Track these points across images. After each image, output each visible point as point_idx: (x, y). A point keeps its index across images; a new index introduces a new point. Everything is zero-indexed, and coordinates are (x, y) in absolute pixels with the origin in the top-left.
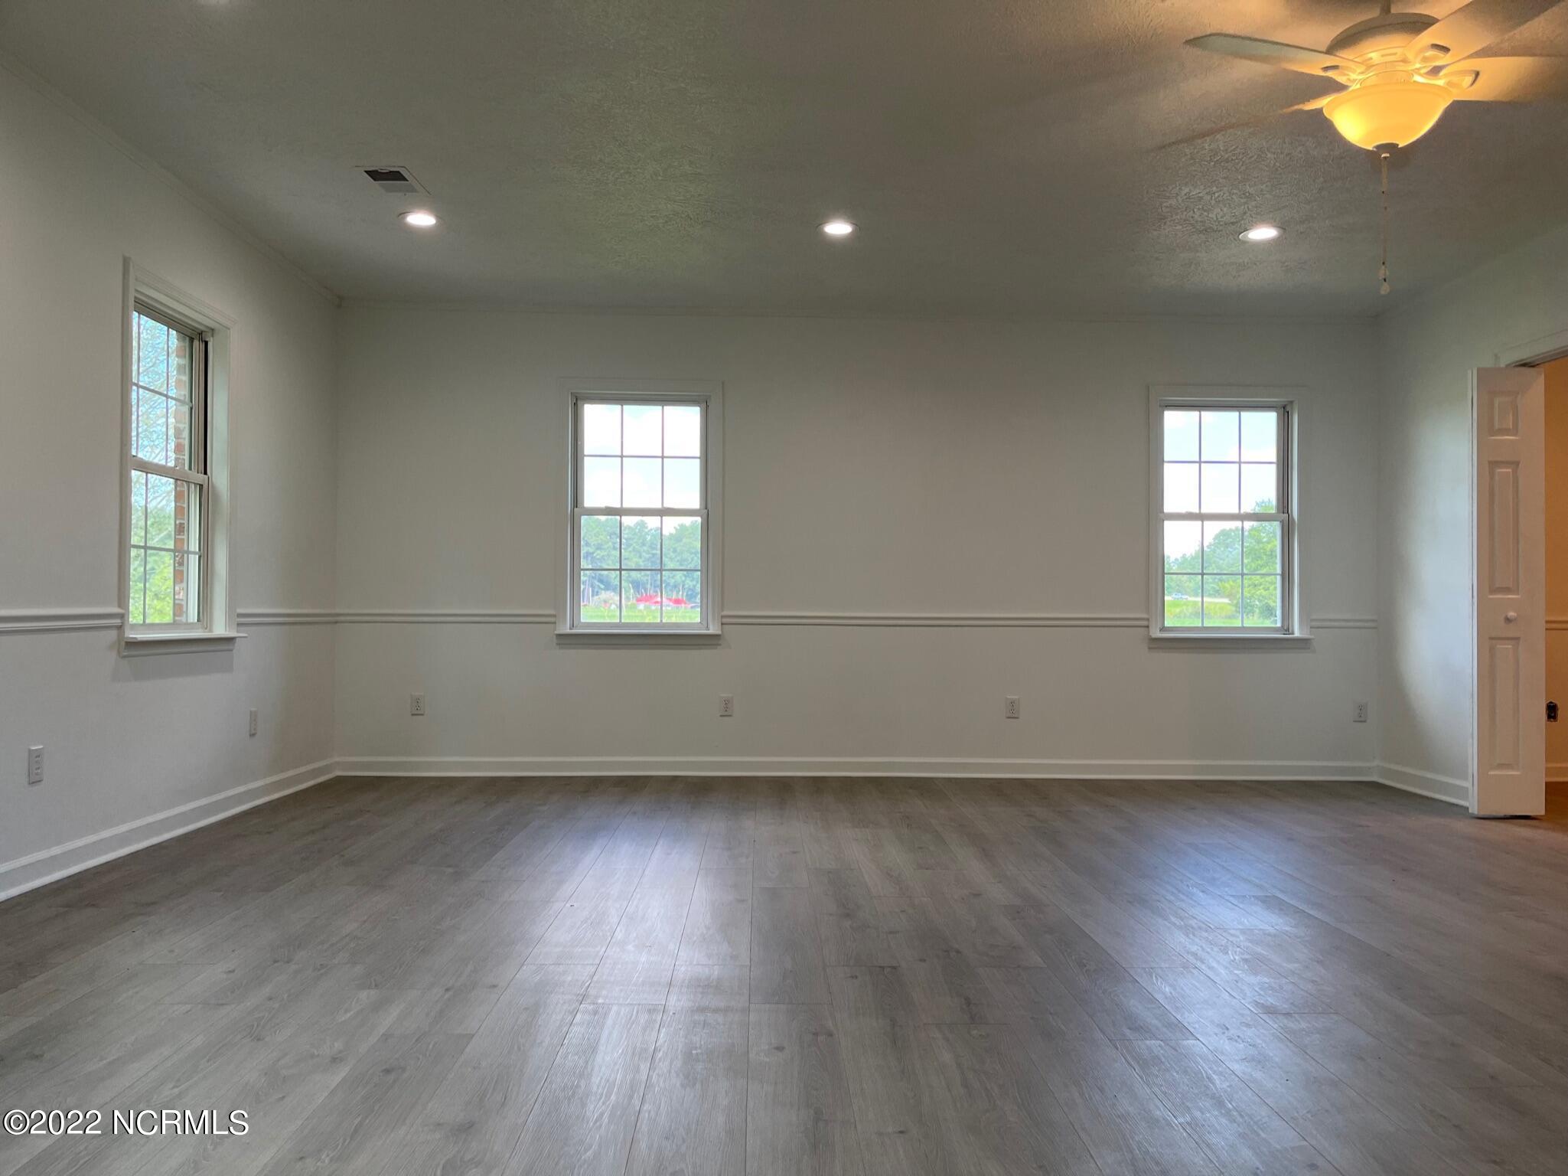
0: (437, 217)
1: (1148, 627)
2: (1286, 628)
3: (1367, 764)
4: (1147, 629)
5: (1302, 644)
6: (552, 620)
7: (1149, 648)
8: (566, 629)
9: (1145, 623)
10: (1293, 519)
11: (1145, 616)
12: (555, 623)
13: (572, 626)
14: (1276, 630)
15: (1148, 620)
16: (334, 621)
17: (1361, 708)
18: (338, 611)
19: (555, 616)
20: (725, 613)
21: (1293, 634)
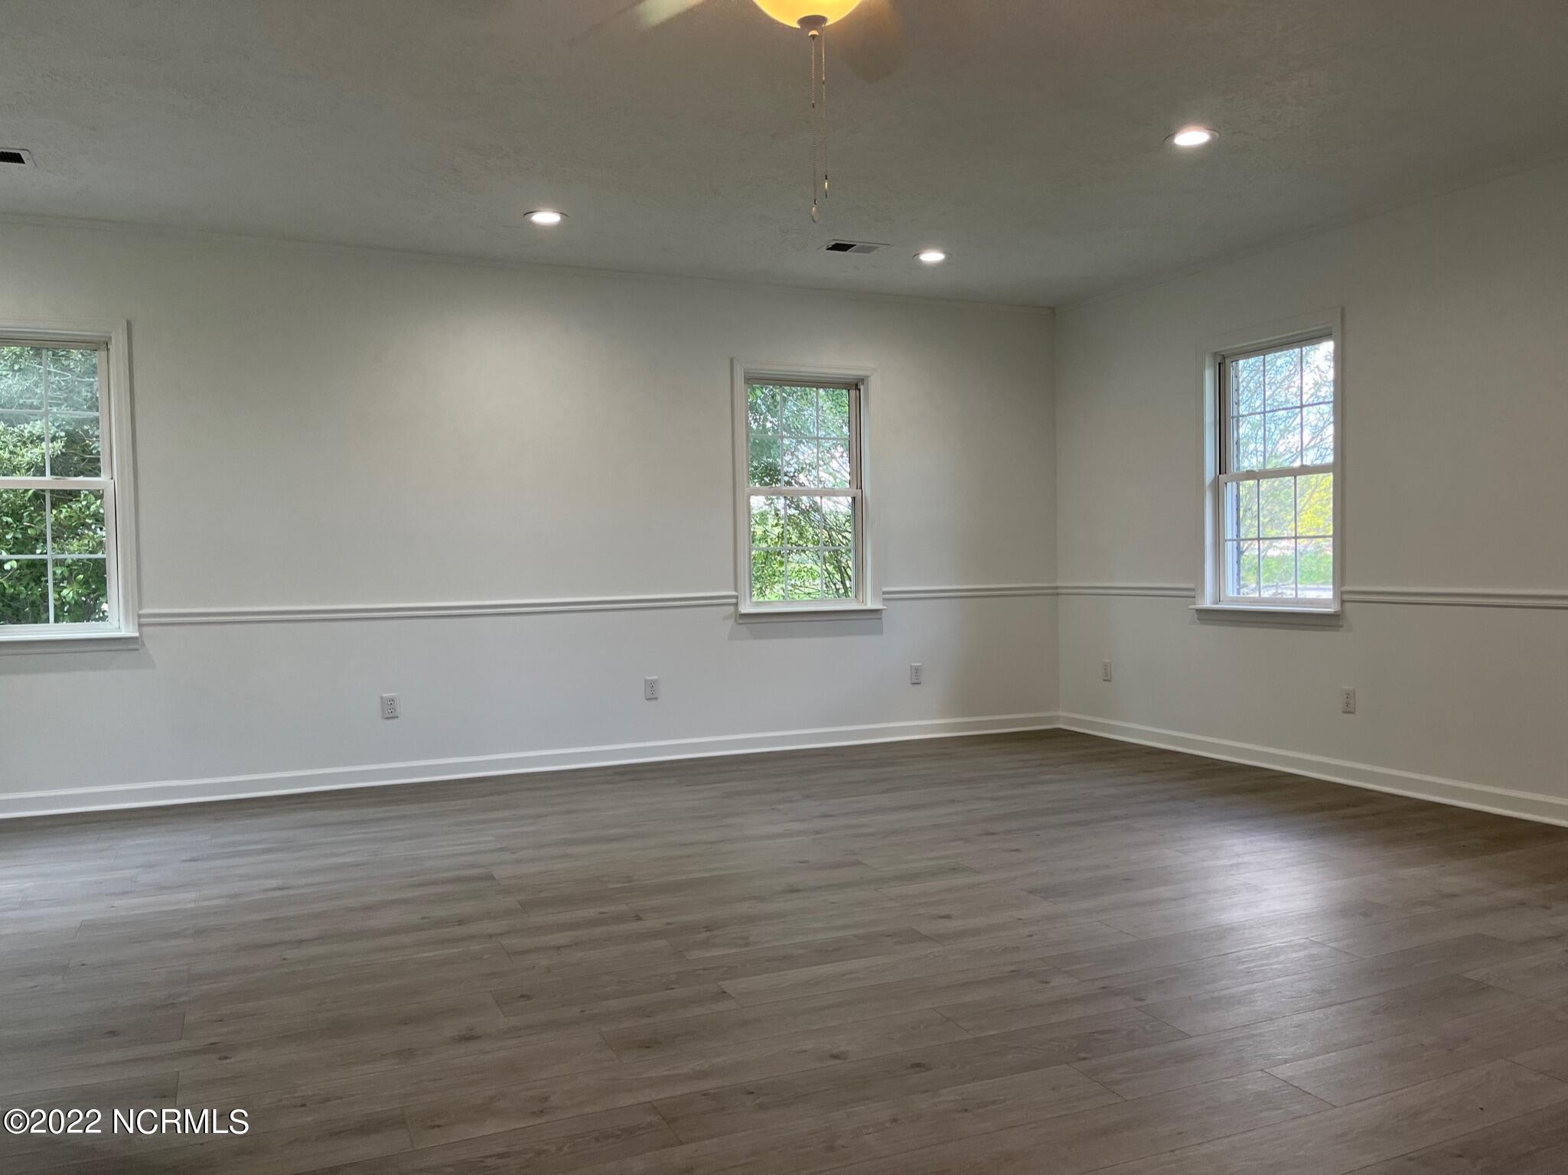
0: (945, 252)
6: (1192, 593)
8: (1207, 603)
12: (1194, 597)
13: (1218, 601)
16: (1055, 593)
18: (1058, 584)
19: (1193, 590)
20: (1345, 588)
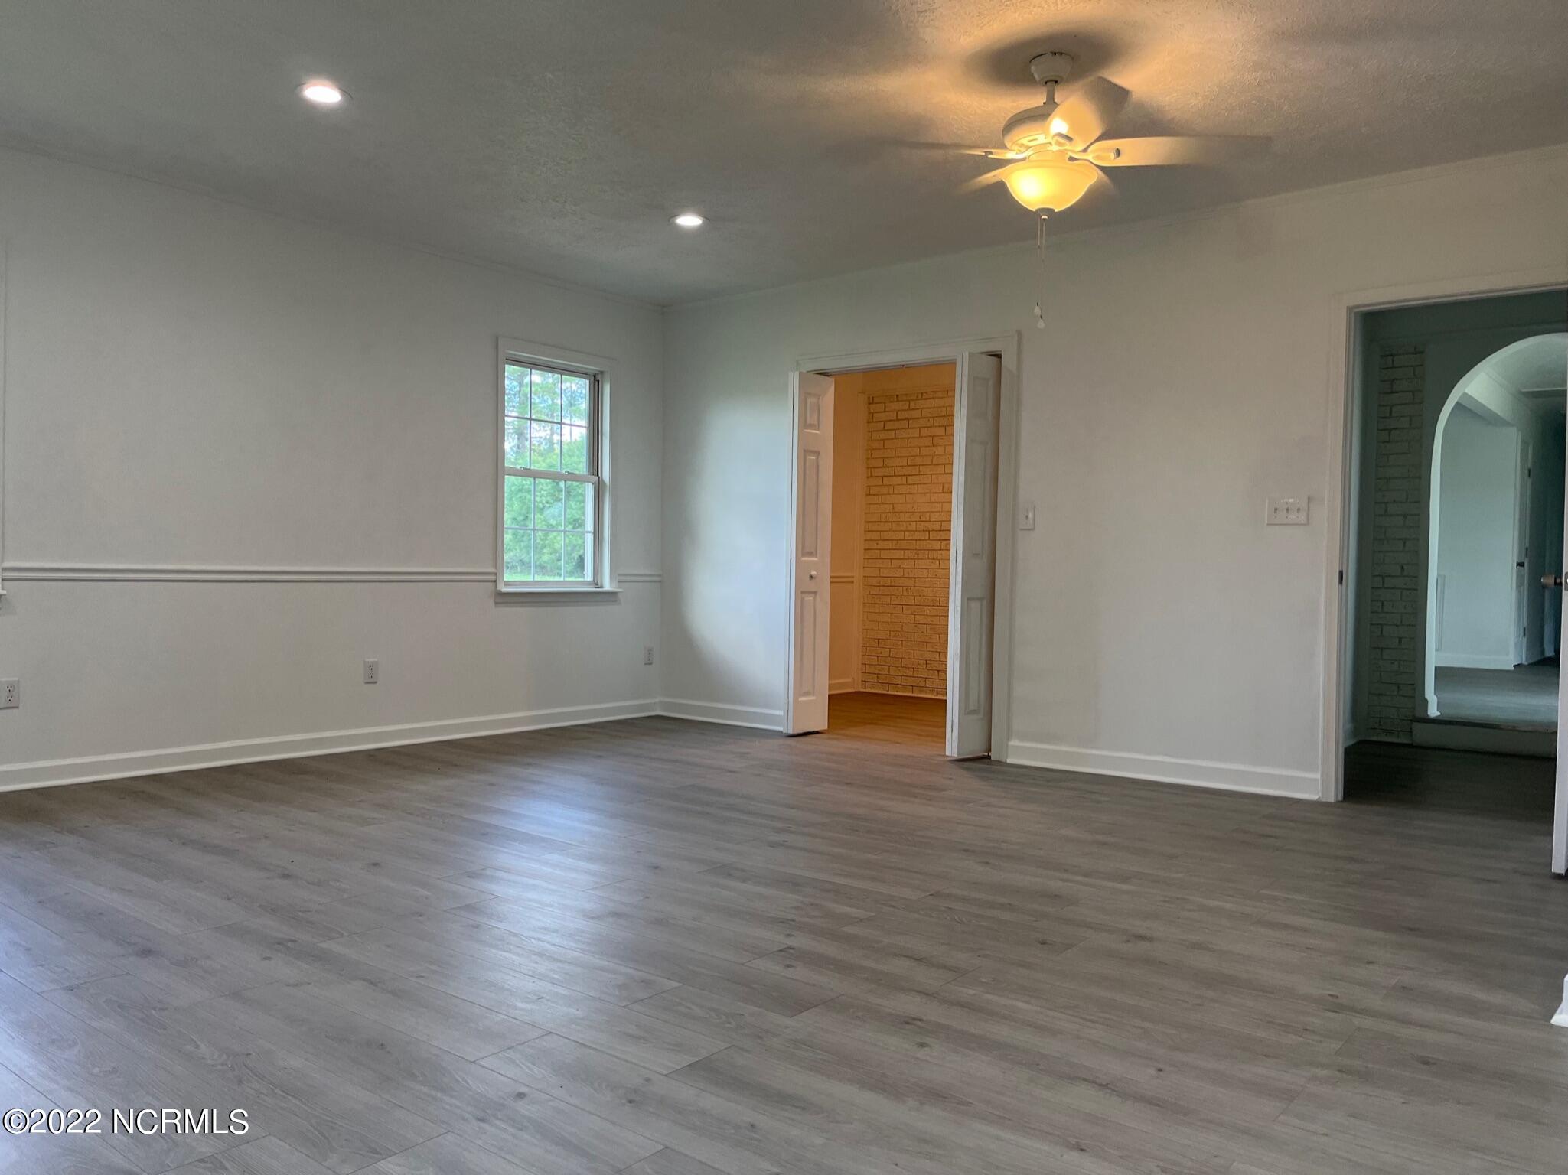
1: (495, 581)
2: (596, 583)
3: (653, 701)
4: (494, 584)
5: (611, 596)
7: (496, 603)
9: (492, 578)
10: (604, 483)
11: (493, 570)
14: (588, 583)
15: (496, 574)
17: (650, 652)
21: (602, 587)
